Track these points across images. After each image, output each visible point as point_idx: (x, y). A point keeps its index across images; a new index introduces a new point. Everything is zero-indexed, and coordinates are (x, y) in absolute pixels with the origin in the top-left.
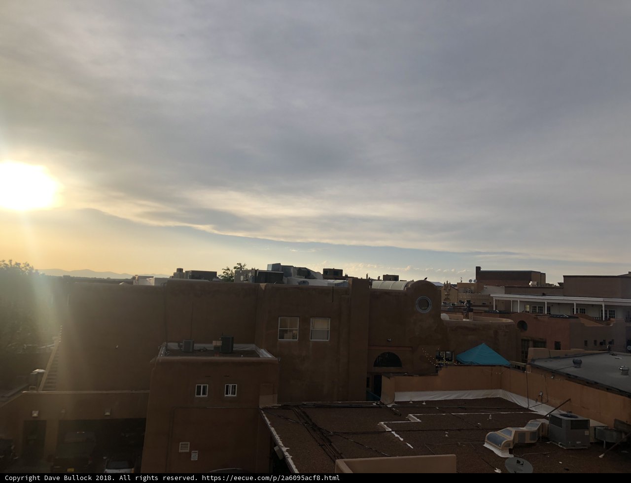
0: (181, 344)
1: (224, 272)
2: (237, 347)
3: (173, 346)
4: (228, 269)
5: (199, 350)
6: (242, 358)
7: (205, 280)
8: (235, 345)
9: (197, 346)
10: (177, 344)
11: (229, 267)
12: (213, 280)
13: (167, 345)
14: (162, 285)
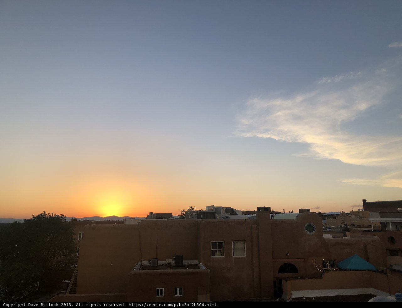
0: (150, 261)
1: (181, 213)
2: (186, 262)
3: (146, 263)
4: (184, 211)
5: (162, 265)
6: (187, 270)
7: (165, 219)
8: (184, 261)
9: (160, 263)
10: (148, 262)
11: (184, 209)
12: (170, 219)
13: (142, 263)
14: (138, 224)
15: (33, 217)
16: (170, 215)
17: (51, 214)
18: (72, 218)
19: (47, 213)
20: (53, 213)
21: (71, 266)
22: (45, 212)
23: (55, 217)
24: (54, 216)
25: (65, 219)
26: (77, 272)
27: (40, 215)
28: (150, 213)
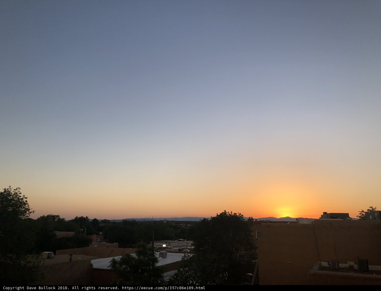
0: (330, 263)
2: (372, 268)
3: (325, 264)
4: (363, 211)
5: (344, 268)
6: (374, 276)
7: (341, 219)
8: (369, 266)
10: (327, 263)
12: (346, 219)
13: (321, 264)
14: (312, 223)
15: (217, 215)
16: (347, 215)
17: (231, 214)
18: (250, 217)
19: (227, 211)
20: (232, 212)
21: (253, 261)
22: (225, 211)
23: (234, 216)
24: (233, 214)
25: (243, 217)
26: (258, 267)
27: (222, 213)
28: (323, 213)
